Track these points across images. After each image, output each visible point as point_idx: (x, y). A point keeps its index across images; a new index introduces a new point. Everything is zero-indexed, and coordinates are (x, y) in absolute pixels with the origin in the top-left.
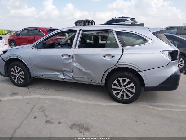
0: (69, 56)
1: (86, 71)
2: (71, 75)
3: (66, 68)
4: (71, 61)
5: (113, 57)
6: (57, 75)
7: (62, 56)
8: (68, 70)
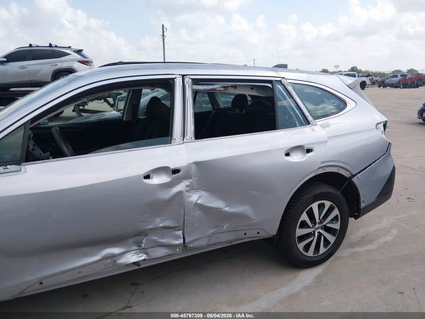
0: (175, 171)
1: (232, 210)
2: (177, 238)
3: (158, 220)
4: (180, 187)
5: (309, 151)
6: (113, 256)
7: (147, 177)
8: (167, 223)
